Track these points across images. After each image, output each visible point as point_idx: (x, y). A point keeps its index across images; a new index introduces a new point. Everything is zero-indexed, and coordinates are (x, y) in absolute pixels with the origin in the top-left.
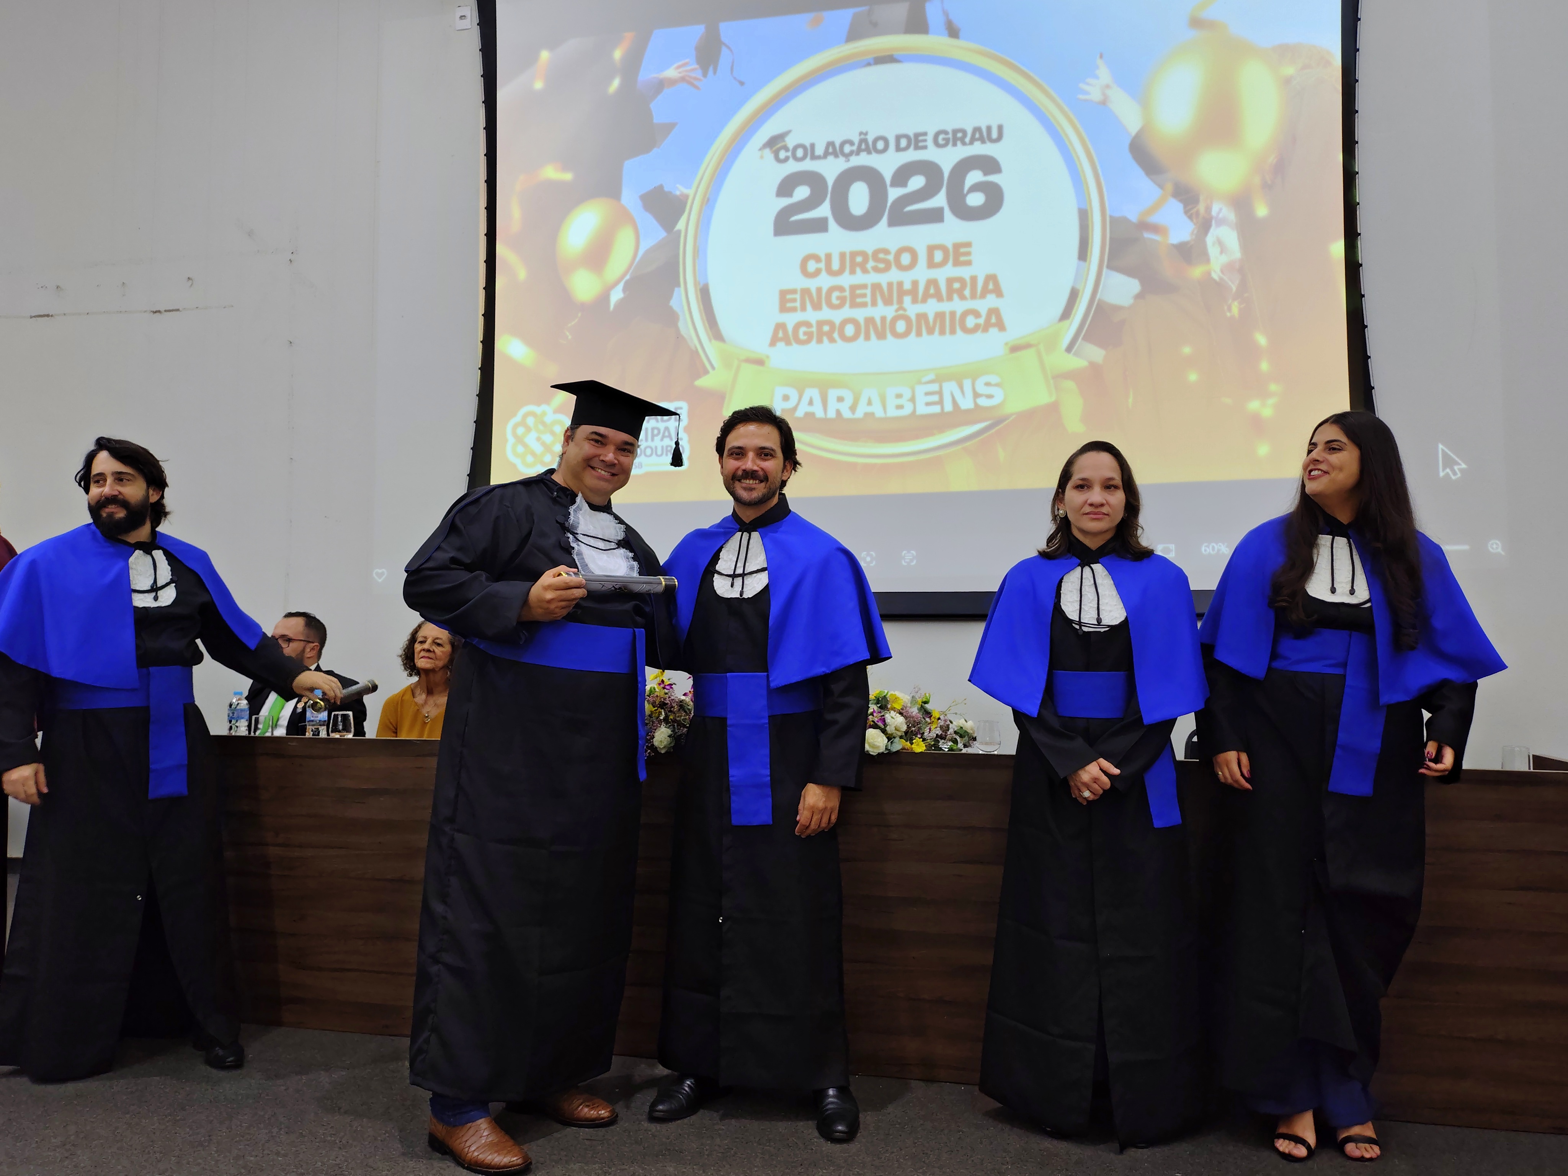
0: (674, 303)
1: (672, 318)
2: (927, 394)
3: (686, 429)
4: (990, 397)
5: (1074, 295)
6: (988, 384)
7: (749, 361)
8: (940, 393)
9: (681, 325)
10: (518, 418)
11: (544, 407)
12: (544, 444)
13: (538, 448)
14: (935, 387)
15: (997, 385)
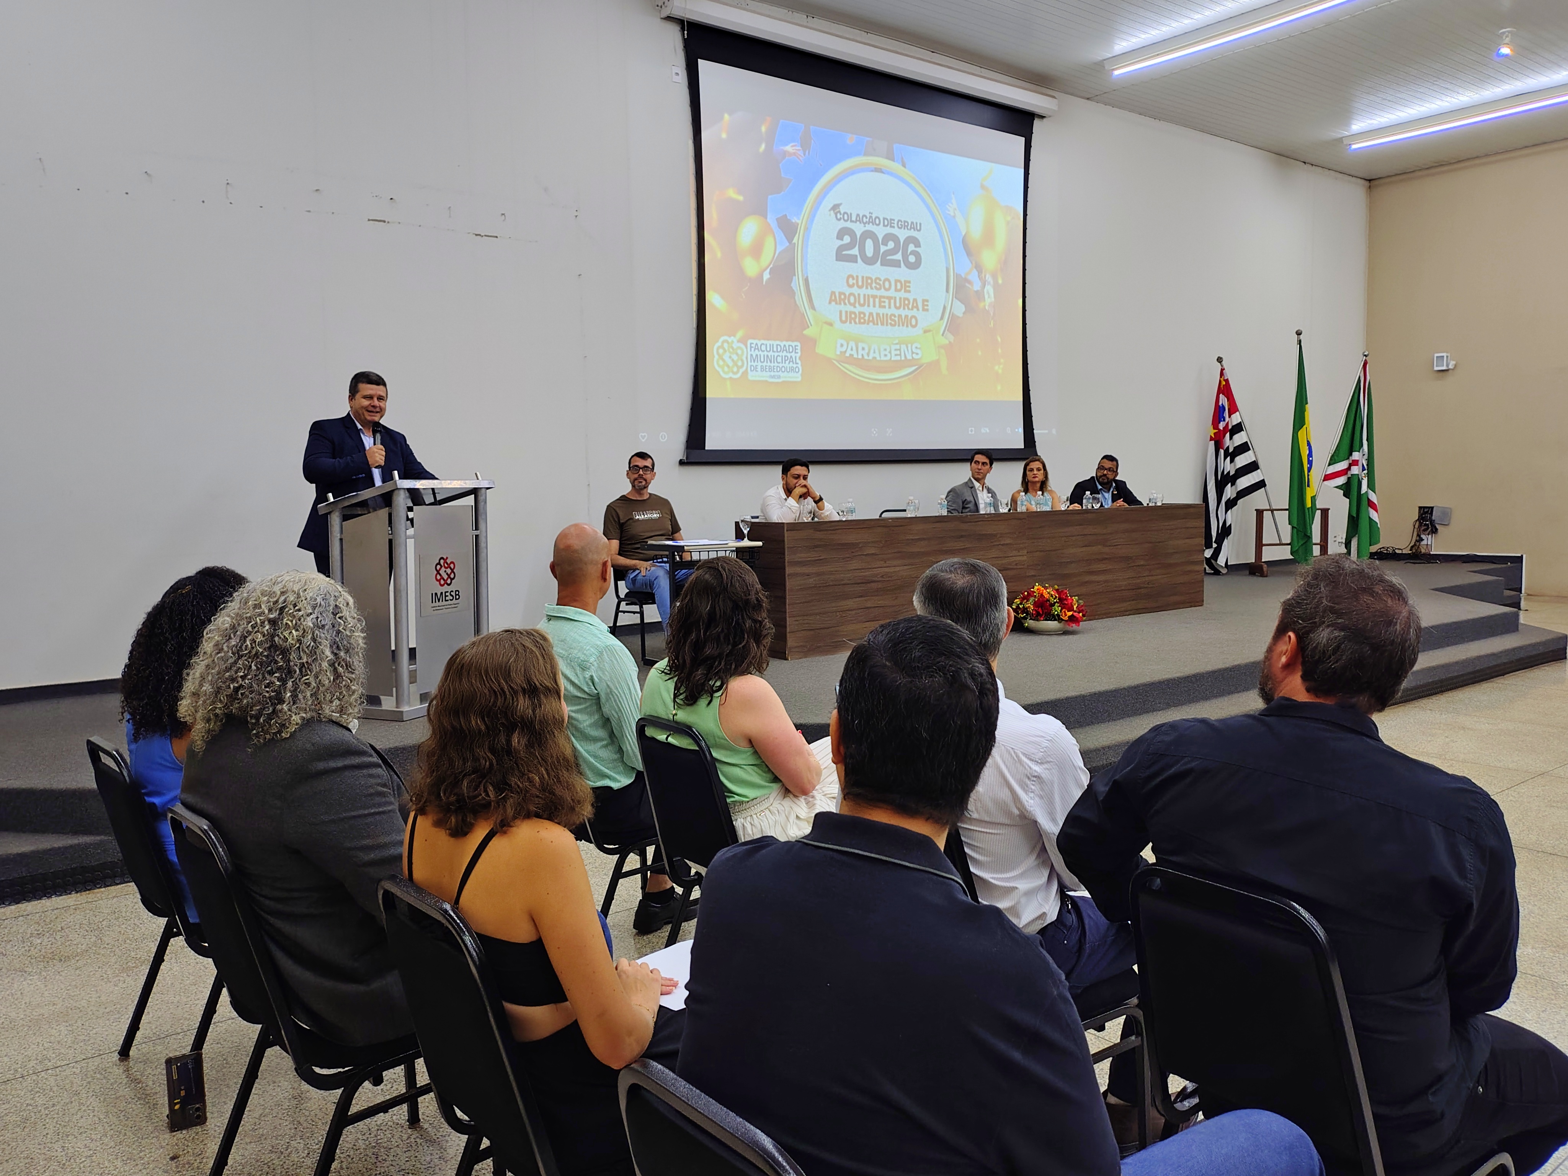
0: (792, 285)
1: (793, 293)
2: (896, 350)
3: (800, 358)
4: (917, 354)
5: (945, 308)
6: (916, 348)
7: (826, 323)
8: (900, 350)
9: (796, 298)
10: (719, 344)
11: (732, 337)
12: (733, 360)
13: (731, 364)
14: (898, 347)
15: (919, 348)
